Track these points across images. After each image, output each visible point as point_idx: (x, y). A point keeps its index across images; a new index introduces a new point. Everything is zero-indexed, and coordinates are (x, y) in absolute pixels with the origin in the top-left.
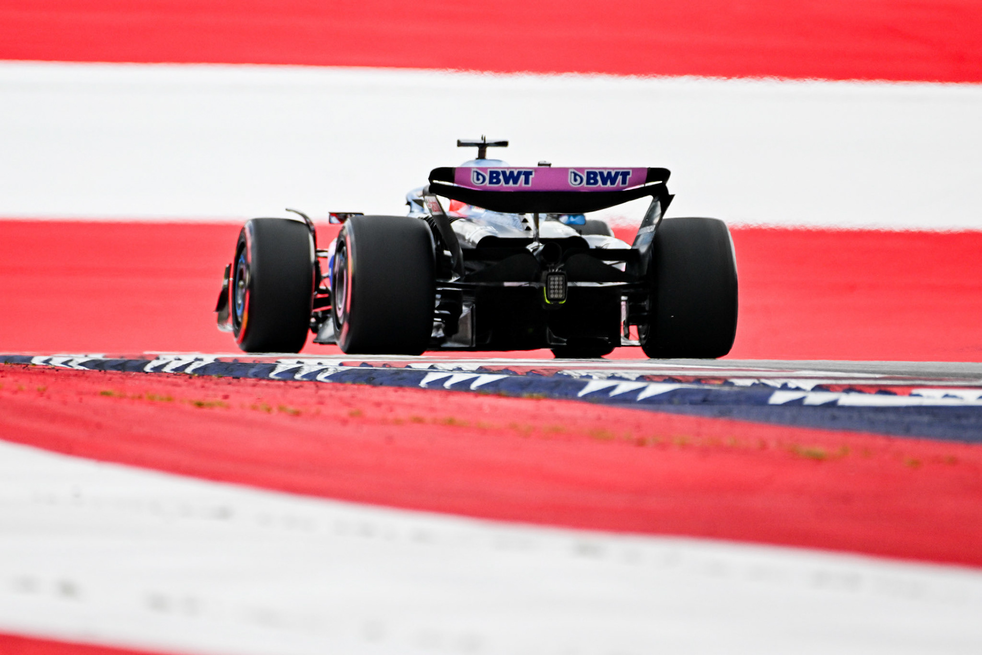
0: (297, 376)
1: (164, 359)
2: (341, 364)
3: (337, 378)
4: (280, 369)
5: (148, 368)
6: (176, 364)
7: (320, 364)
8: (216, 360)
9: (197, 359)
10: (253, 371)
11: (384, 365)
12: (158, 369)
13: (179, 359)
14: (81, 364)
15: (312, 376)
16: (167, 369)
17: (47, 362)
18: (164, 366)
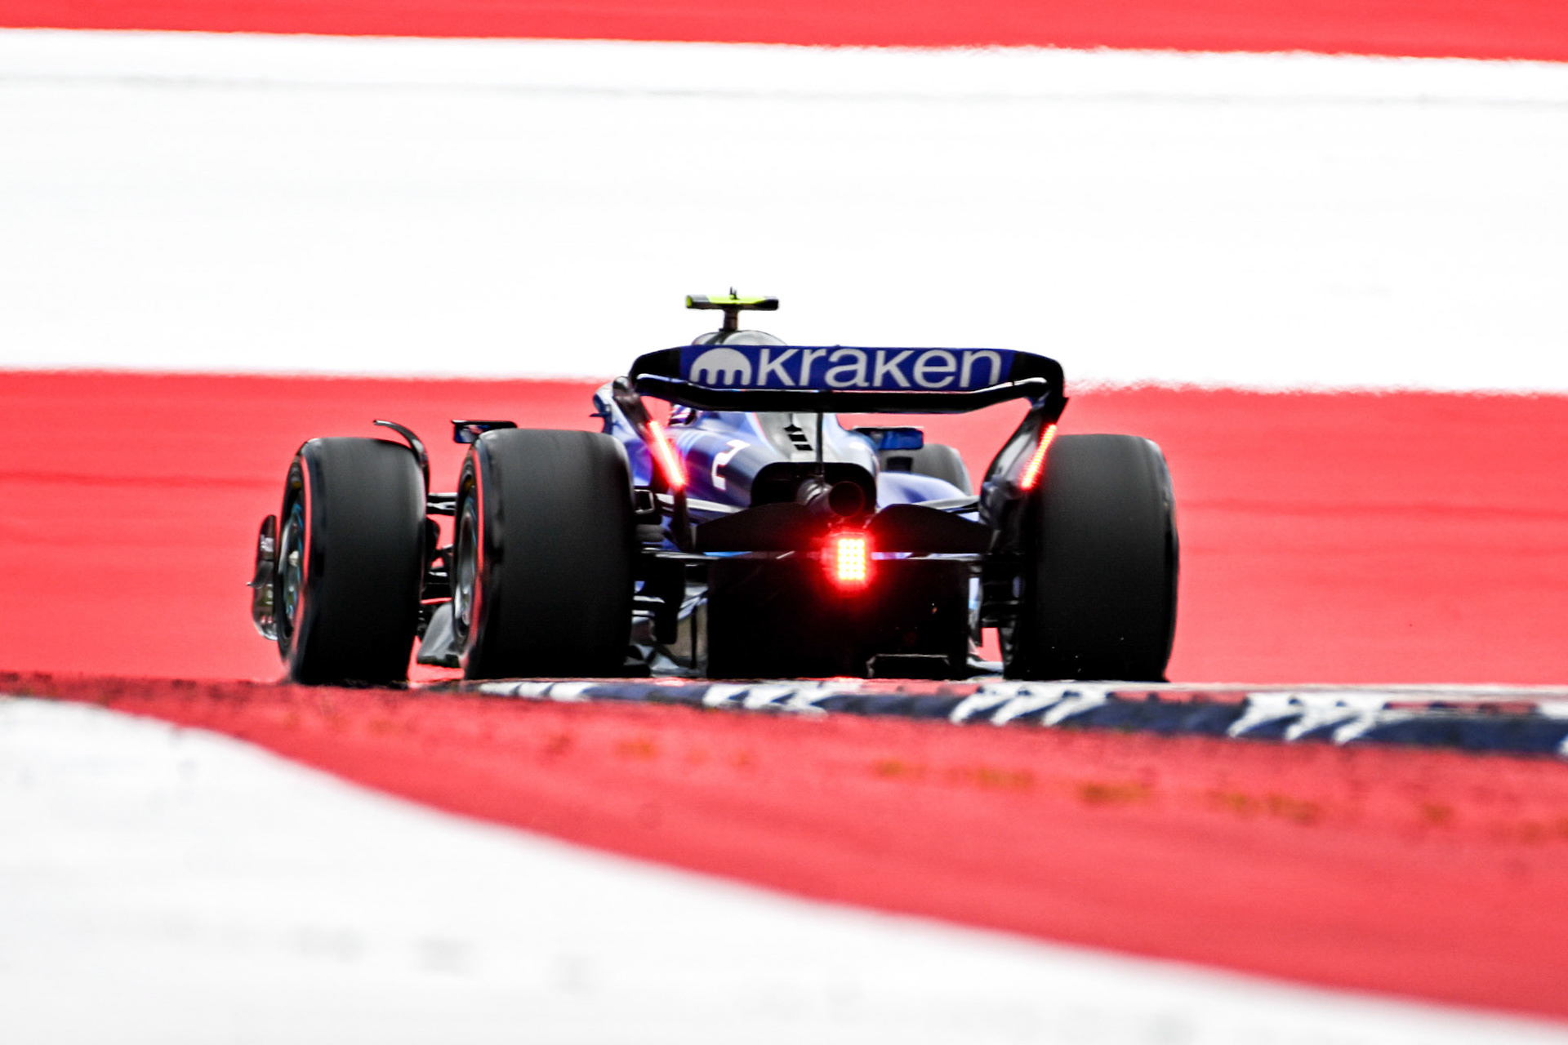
0: (1294, 732)
1: (994, 693)
2: (1388, 706)
3: (1382, 736)
4: (1254, 717)
5: (961, 712)
6: (1020, 706)
7: (1340, 704)
8: (1110, 695)
9: (1067, 695)
10: (1193, 720)
11: (1484, 707)
12: (982, 717)
13: (1026, 693)
14: (819, 703)
15: (1323, 734)
16: (1002, 718)
17: (742, 696)
18: (993, 710)
